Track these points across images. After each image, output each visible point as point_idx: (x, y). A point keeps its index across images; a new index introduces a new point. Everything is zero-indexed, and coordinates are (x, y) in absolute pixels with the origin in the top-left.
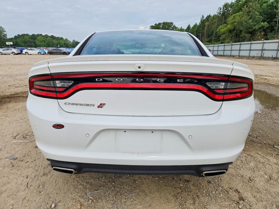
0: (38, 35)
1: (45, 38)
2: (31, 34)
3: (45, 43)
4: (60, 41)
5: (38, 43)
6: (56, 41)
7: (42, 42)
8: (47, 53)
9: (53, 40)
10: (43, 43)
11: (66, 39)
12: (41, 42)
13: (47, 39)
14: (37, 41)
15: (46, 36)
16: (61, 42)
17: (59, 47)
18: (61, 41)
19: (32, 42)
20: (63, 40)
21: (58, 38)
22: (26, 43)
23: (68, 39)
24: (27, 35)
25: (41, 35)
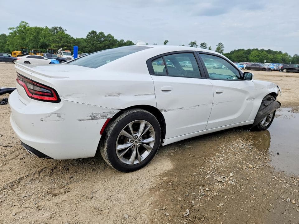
0: (254, 50)
1: (260, 53)
2: (246, 49)
3: (258, 58)
4: (276, 56)
5: (251, 58)
6: (272, 56)
7: (256, 56)
8: (245, 68)
9: (269, 55)
10: (257, 58)
11: (286, 53)
12: (254, 57)
13: (262, 53)
14: (250, 56)
15: (262, 50)
16: (278, 57)
17: (265, 63)
18: (278, 55)
19: (244, 57)
20: (281, 54)
21: (276, 52)
22: (238, 58)
23: (289, 54)
24: (243, 50)
25: (257, 49)
